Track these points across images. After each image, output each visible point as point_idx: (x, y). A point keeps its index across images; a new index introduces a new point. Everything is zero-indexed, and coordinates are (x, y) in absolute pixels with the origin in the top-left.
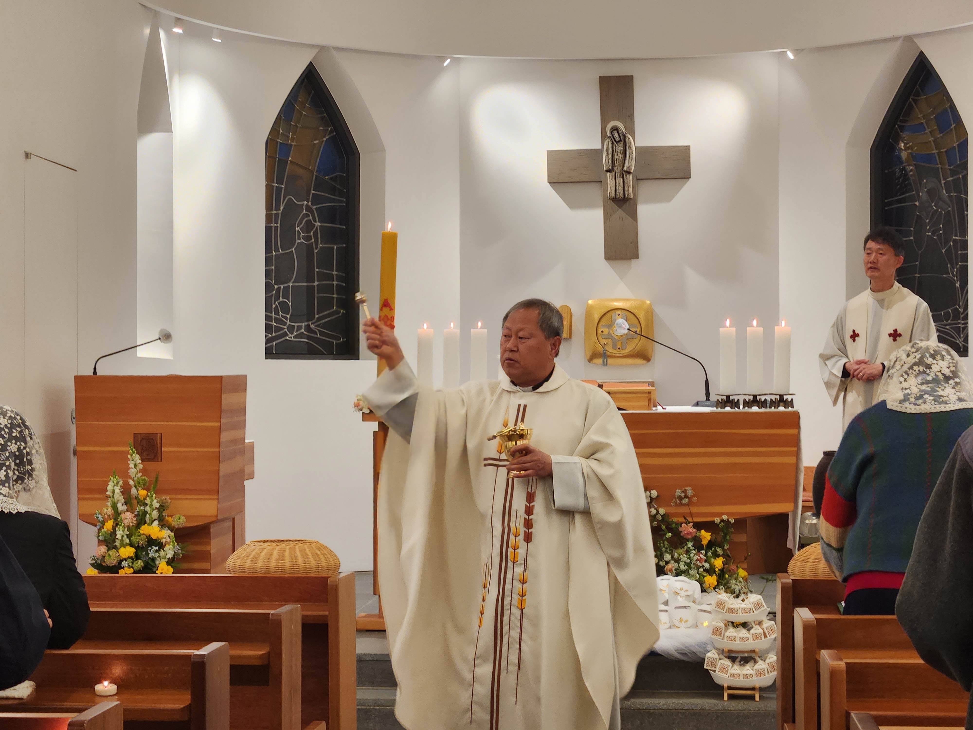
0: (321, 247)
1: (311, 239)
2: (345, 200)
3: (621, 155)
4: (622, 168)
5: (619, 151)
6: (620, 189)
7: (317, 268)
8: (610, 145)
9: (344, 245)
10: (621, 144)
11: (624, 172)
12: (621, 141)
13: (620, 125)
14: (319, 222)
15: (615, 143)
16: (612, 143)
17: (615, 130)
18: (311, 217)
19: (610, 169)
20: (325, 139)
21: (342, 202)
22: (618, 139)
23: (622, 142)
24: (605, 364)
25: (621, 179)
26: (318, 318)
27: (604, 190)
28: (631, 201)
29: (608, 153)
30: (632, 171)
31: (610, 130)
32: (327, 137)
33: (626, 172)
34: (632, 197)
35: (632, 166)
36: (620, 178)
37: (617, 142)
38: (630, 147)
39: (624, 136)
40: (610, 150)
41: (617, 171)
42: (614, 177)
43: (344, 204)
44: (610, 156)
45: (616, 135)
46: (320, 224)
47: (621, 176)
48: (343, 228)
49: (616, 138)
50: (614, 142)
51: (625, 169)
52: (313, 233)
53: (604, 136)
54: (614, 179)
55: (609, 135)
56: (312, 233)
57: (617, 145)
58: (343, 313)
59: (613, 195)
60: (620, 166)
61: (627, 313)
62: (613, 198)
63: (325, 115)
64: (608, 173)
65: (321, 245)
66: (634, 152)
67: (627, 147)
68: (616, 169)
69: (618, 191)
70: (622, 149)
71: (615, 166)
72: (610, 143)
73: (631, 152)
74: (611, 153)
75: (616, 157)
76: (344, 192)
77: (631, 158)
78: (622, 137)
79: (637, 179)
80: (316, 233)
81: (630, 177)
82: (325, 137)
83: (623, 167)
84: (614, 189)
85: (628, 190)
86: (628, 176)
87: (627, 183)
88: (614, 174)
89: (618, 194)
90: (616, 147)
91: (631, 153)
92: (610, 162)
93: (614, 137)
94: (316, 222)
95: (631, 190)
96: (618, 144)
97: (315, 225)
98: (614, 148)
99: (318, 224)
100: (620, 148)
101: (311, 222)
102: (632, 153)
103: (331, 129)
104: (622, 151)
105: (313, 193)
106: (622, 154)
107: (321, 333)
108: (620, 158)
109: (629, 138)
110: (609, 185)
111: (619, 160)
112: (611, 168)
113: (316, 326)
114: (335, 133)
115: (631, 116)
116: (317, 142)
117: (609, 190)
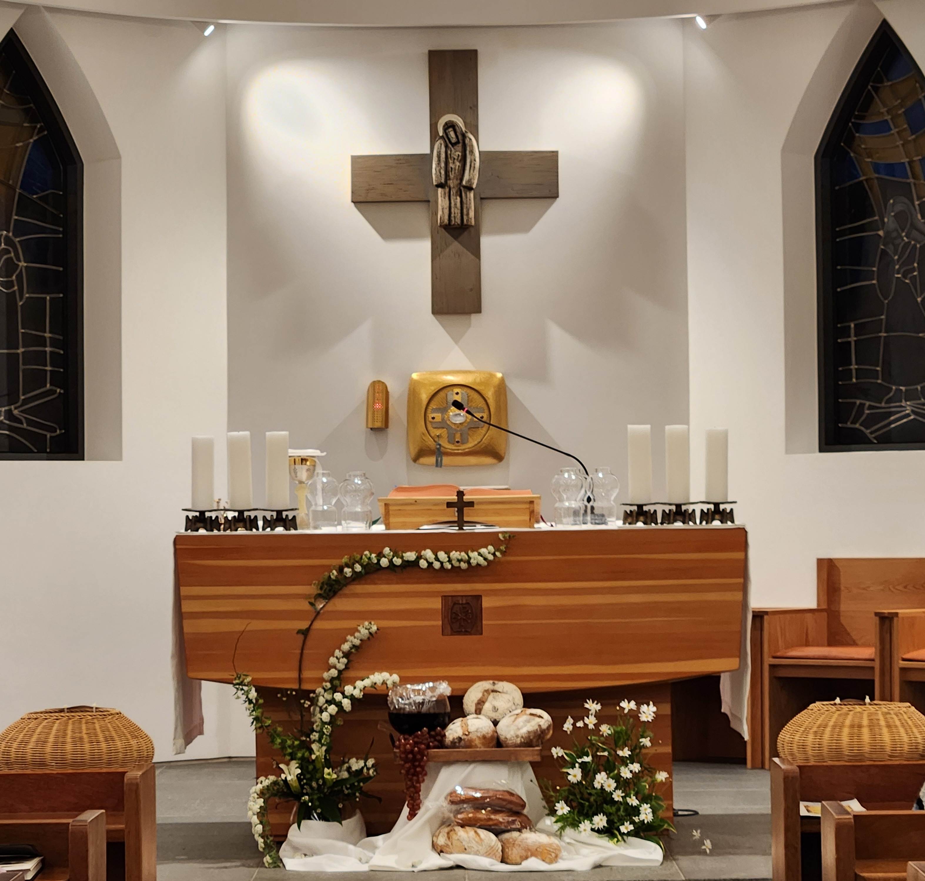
0: (27, 298)
1: (13, 286)
2: (61, 229)
3: (458, 164)
4: (459, 181)
5: (456, 158)
6: (456, 212)
7: (23, 328)
8: (443, 149)
9: (61, 295)
10: (459, 147)
11: (462, 188)
12: (458, 142)
13: (458, 119)
14: (25, 262)
15: (450, 146)
16: (446, 147)
17: (449, 127)
18: (12, 254)
19: (442, 183)
20: (31, 141)
21: (57, 232)
22: (454, 140)
23: (460, 145)
24: (438, 464)
25: (458, 198)
26: (23, 400)
27: (433, 214)
28: (472, 230)
29: (439, 160)
30: (474, 186)
31: (444, 126)
32: (35, 138)
33: (465, 187)
34: (473, 223)
35: (474, 180)
36: (456, 196)
37: (453, 145)
38: (472, 152)
39: (464, 136)
40: (443, 156)
41: (452, 186)
42: (447, 195)
43: (61, 236)
44: (443, 165)
45: (452, 134)
46: (25, 264)
47: (459, 193)
48: (59, 271)
49: (451, 139)
50: (448, 143)
51: (464, 183)
52: (17, 277)
53: (434, 136)
54: (447, 198)
55: (441, 134)
56: (14, 277)
57: (452, 149)
58: (60, 393)
59: (446, 221)
60: (457, 179)
61: (469, 391)
62: (446, 225)
63: (32, 105)
64: (440, 190)
65: (27, 295)
66: (478, 160)
67: (468, 152)
68: (451, 183)
69: (452, 215)
70: (460, 154)
71: (450, 179)
72: (443, 146)
73: (473, 158)
74: (444, 160)
75: (451, 165)
76: (61, 217)
77: (472, 168)
78: (460, 137)
79: (482, 199)
80: (19, 277)
81: (471, 195)
82: (31, 138)
83: (461, 180)
84: (447, 211)
85: (468, 214)
86: (468, 193)
87: (466, 204)
88: (447, 190)
89: (453, 219)
90: (451, 151)
91: (473, 161)
92: (443, 172)
93: (449, 136)
94: (20, 261)
95: (472, 214)
96: (455, 147)
97: (18, 265)
98: (449, 152)
99: (22, 264)
100: (457, 153)
101: (13, 262)
102: (475, 160)
103: (41, 126)
104: (460, 158)
105: (16, 220)
106: (460, 162)
107: (30, 422)
108: (457, 167)
109: (470, 139)
110: (440, 207)
111: (455, 170)
112: (443, 181)
113: (21, 412)
114: (46, 133)
115: (474, 107)
116: (21, 144)
117: (440, 213)
